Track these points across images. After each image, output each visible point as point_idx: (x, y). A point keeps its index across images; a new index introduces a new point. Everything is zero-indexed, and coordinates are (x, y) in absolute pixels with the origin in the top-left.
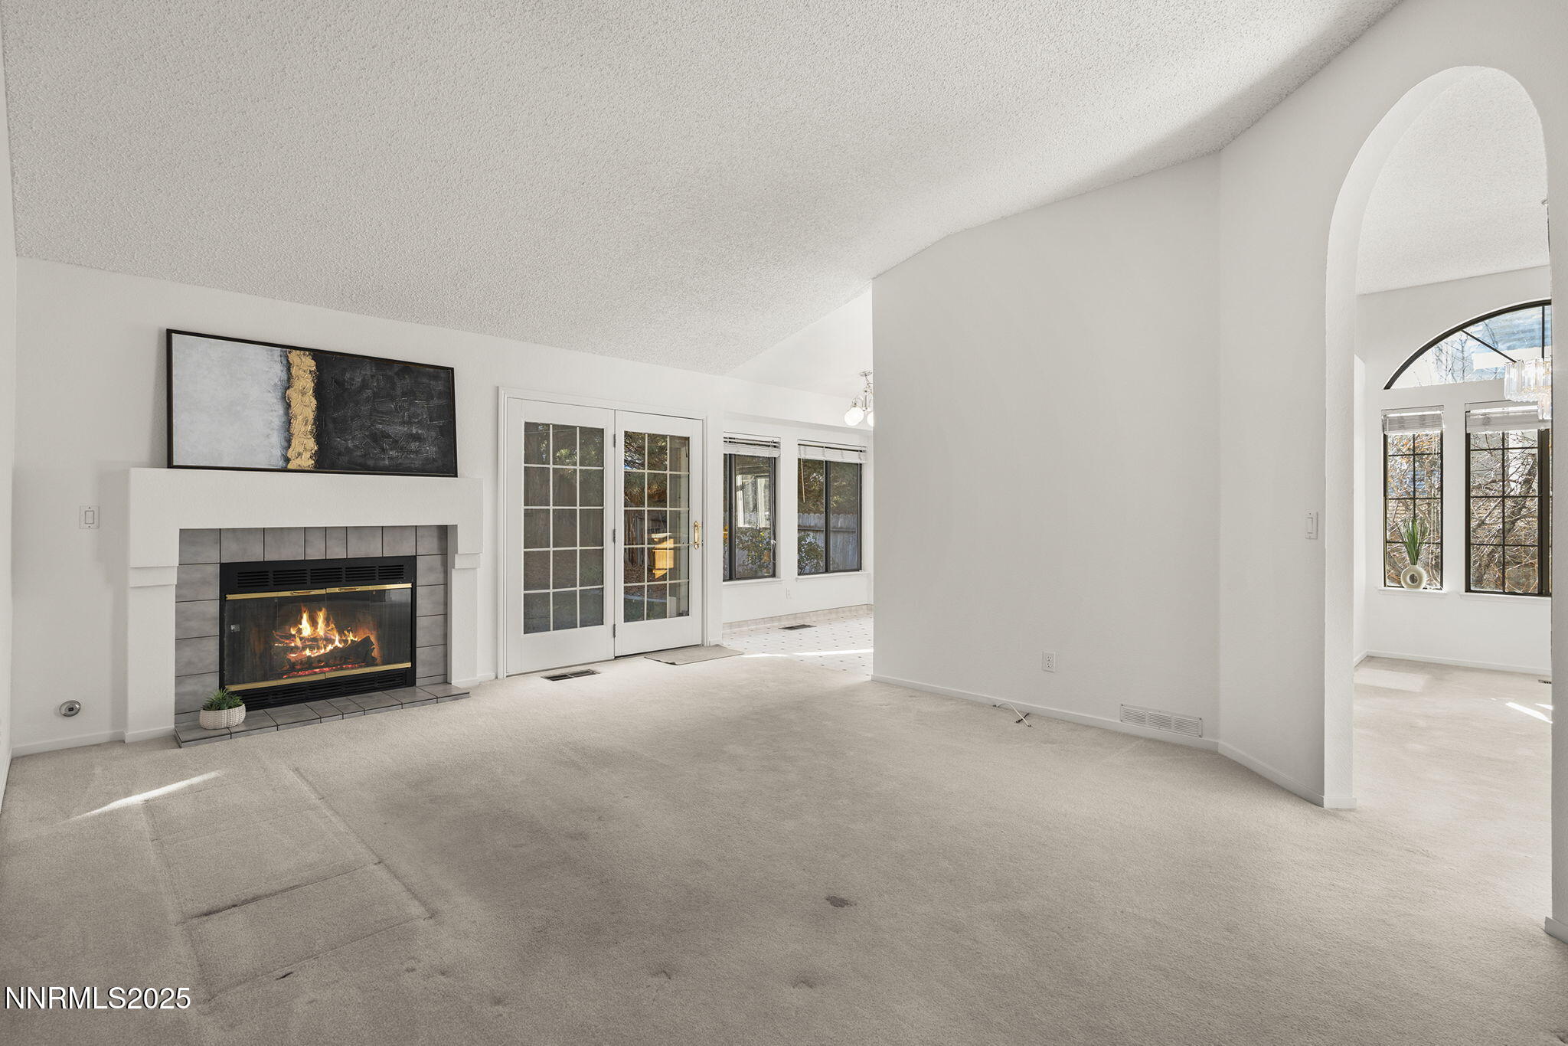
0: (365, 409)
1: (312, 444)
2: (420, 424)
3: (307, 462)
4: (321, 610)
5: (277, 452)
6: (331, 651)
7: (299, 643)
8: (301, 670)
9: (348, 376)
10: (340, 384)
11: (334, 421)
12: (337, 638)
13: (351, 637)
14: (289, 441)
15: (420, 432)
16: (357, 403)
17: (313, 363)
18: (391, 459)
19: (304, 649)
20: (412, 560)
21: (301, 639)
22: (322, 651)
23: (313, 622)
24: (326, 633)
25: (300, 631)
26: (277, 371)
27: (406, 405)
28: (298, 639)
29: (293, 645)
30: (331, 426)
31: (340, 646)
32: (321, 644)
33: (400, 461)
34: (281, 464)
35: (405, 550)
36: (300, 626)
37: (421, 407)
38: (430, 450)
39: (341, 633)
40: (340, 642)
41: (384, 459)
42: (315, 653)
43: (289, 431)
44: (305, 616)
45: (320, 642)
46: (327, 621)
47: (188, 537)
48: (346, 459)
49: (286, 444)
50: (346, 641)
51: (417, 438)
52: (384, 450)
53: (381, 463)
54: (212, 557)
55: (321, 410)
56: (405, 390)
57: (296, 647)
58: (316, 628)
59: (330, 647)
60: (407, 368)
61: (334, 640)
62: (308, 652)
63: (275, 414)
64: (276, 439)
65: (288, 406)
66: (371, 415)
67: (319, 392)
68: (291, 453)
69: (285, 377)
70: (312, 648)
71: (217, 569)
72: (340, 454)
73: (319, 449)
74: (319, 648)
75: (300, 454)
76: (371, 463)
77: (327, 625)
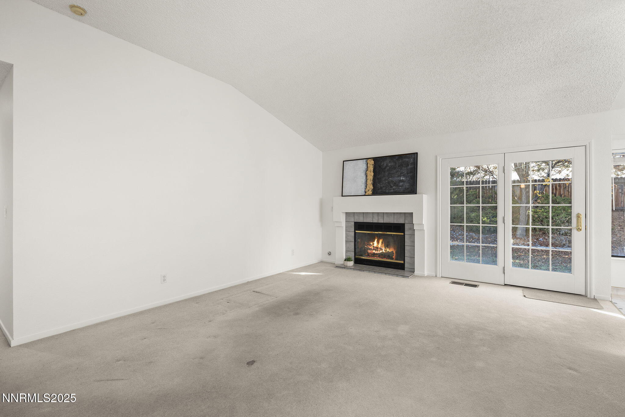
0: (387, 173)
1: (372, 187)
2: (404, 176)
3: (370, 192)
4: (381, 239)
5: (363, 190)
6: (381, 252)
7: (372, 248)
8: (371, 256)
9: (382, 163)
10: (380, 167)
11: (378, 179)
12: (384, 249)
13: (388, 250)
14: (366, 187)
15: (403, 179)
16: (384, 172)
17: (373, 162)
18: (393, 189)
19: (373, 250)
20: (403, 225)
21: (373, 247)
22: (378, 252)
23: (378, 242)
24: (381, 246)
25: (373, 244)
26: (364, 166)
27: (399, 170)
28: (372, 246)
29: (370, 248)
30: (377, 181)
31: (384, 252)
32: (379, 250)
33: (396, 190)
34: (364, 193)
35: (401, 221)
36: (374, 243)
37: (404, 170)
38: (407, 185)
39: (385, 248)
40: (384, 250)
41: (391, 190)
42: (376, 252)
43: (366, 184)
44: (376, 240)
45: (379, 249)
46: (382, 243)
47: (347, 214)
48: (380, 191)
49: (365, 188)
50: (386, 251)
51: (402, 181)
52: (391, 187)
53: (390, 191)
54: (353, 220)
55: (374, 176)
56: (399, 165)
57: (371, 249)
58: (378, 244)
59: (381, 251)
60: (401, 156)
61: (383, 250)
62: (374, 251)
63: (363, 179)
64: (363, 186)
65: (367, 176)
66: (388, 175)
67: (374, 171)
68: (367, 190)
69: (366, 168)
70: (375, 250)
71: (353, 223)
72: (378, 189)
73: (374, 188)
74: (378, 251)
75: (369, 190)
76: (387, 191)
77: (382, 244)
